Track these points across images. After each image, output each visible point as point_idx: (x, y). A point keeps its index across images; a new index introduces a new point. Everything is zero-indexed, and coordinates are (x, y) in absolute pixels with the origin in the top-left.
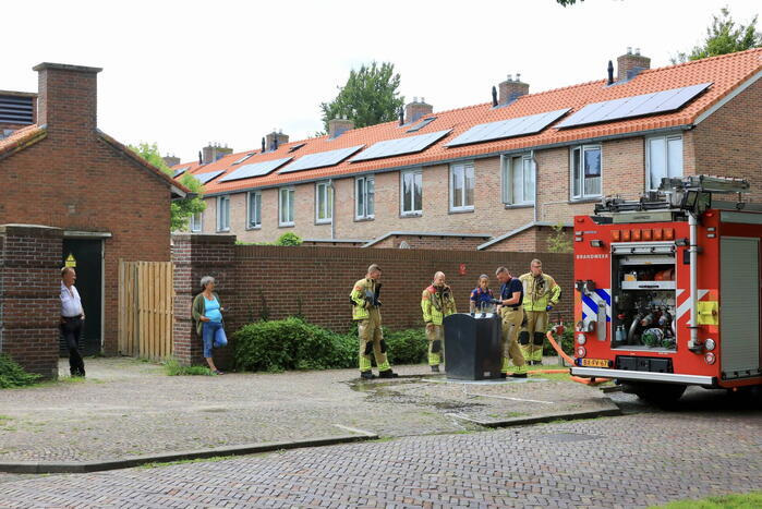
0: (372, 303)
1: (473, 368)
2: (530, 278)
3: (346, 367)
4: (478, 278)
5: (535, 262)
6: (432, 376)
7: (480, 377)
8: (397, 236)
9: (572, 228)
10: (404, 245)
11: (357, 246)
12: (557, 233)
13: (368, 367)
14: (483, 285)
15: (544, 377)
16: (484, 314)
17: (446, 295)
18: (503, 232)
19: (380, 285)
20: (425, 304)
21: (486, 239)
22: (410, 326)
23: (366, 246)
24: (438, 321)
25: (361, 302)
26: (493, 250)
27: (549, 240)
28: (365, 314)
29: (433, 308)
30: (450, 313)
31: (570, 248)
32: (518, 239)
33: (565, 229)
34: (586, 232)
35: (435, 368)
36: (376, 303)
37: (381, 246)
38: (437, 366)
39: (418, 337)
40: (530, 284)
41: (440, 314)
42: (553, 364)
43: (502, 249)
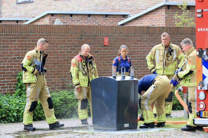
0: (40, 70)
1: (115, 121)
2: (163, 48)
3: (11, 122)
4: (118, 48)
5: (164, 36)
6: (82, 128)
7: (120, 128)
8: (52, 15)
9: (194, 7)
10: (58, 22)
11: (19, 23)
12: (182, 11)
13: (31, 122)
14: (123, 54)
15: (173, 127)
16: (124, 77)
17: (91, 63)
18: (139, 11)
19: (47, 55)
20: (73, 70)
21: (125, 16)
22: (64, 88)
23: (27, 23)
24: (85, 84)
25: (31, 69)
26: (130, 25)
27: (176, 16)
28: (33, 79)
29: (80, 73)
30: (94, 77)
31: (192, 23)
32: (151, 16)
33: (189, 7)
34: (205, 10)
35: (84, 121)
36: (42, 70)
37: (39, 23)
38: (86, 120)
39: (70, 97)
40: (162, 53)
41: (86, 78)
42: (179, 116)
43: (138, 24)
